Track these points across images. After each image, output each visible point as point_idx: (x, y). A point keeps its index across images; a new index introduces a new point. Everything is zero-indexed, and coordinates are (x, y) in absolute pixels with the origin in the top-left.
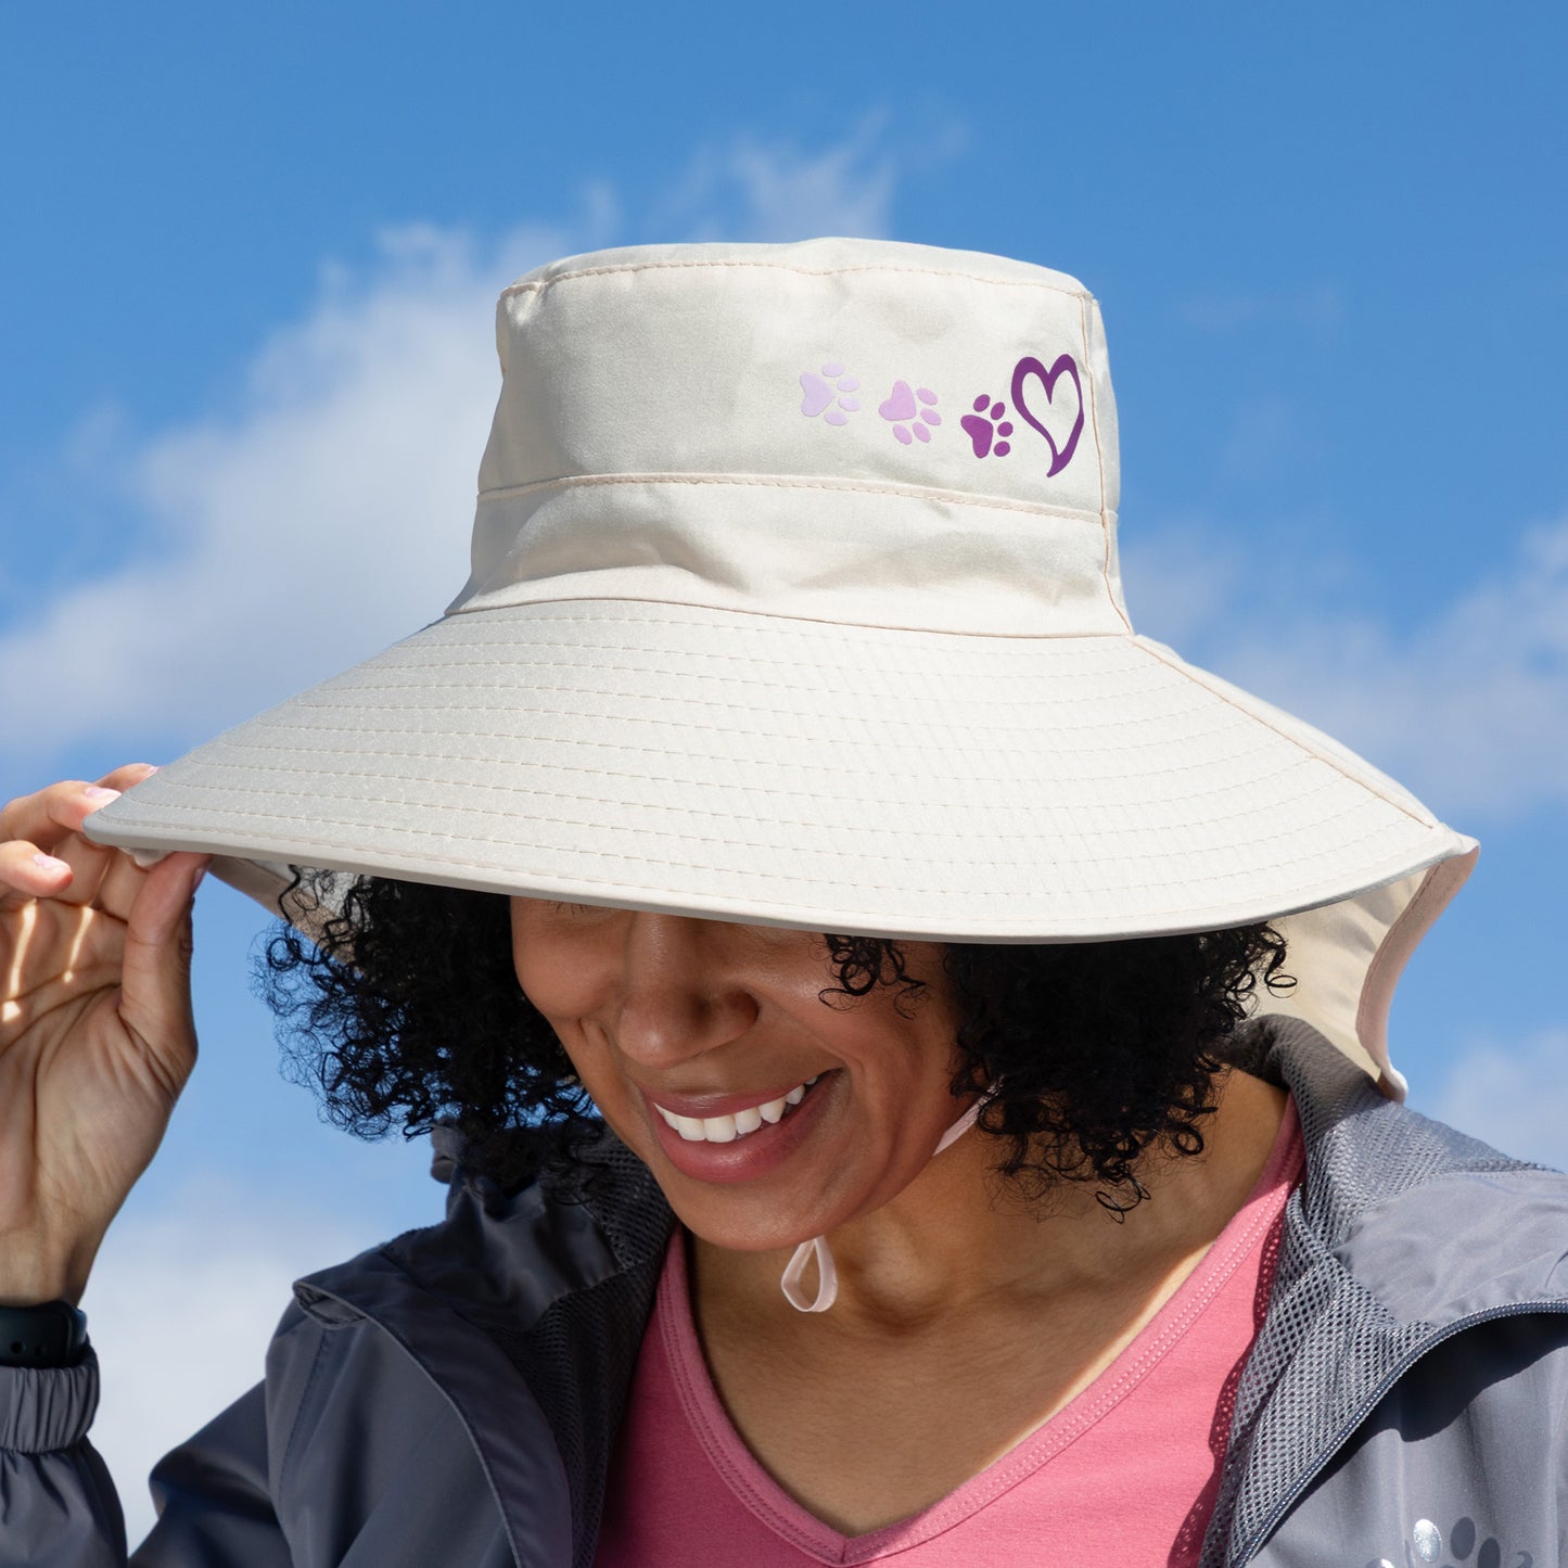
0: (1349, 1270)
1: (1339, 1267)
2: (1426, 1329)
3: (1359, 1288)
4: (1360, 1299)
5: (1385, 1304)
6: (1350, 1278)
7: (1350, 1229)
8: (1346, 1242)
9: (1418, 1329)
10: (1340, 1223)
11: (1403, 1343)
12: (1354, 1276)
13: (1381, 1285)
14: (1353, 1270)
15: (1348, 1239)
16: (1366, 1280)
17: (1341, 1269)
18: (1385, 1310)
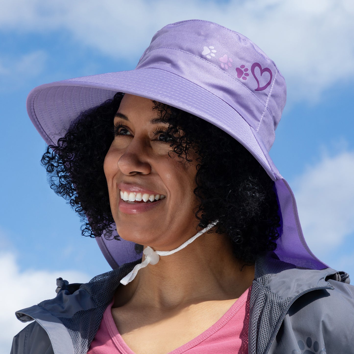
0: (270, 290)
1: (267, 289)
2: (290, 299)
3: (273, 293)
4: (273, 296)
5: (280, 296)
6: (270, 292)
7: (269, 281)
8: (268, 284)
9: (288, 300)
10: (266, 280)
11: (285, 304)
12: (271, 291)
13: (278, 292)
14: (271, 290)
15: (269, 283)
16: (274, 292)
17: (268, 290)
18: (280, 297)
